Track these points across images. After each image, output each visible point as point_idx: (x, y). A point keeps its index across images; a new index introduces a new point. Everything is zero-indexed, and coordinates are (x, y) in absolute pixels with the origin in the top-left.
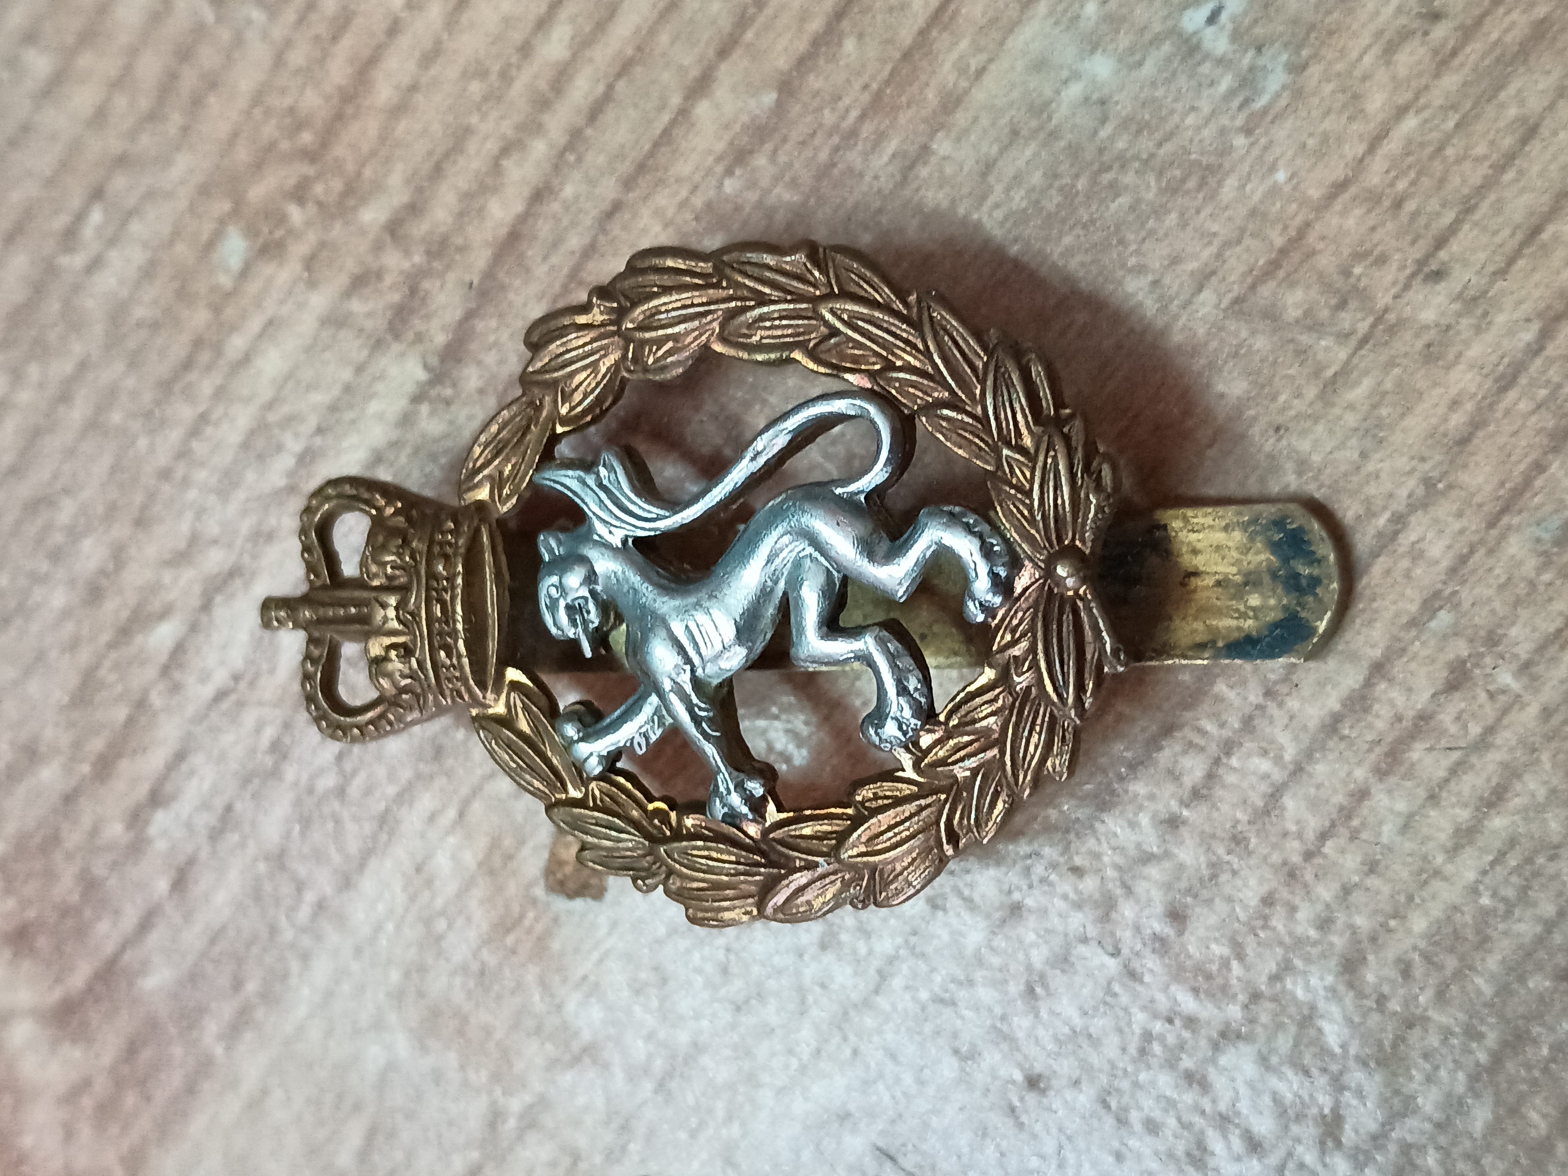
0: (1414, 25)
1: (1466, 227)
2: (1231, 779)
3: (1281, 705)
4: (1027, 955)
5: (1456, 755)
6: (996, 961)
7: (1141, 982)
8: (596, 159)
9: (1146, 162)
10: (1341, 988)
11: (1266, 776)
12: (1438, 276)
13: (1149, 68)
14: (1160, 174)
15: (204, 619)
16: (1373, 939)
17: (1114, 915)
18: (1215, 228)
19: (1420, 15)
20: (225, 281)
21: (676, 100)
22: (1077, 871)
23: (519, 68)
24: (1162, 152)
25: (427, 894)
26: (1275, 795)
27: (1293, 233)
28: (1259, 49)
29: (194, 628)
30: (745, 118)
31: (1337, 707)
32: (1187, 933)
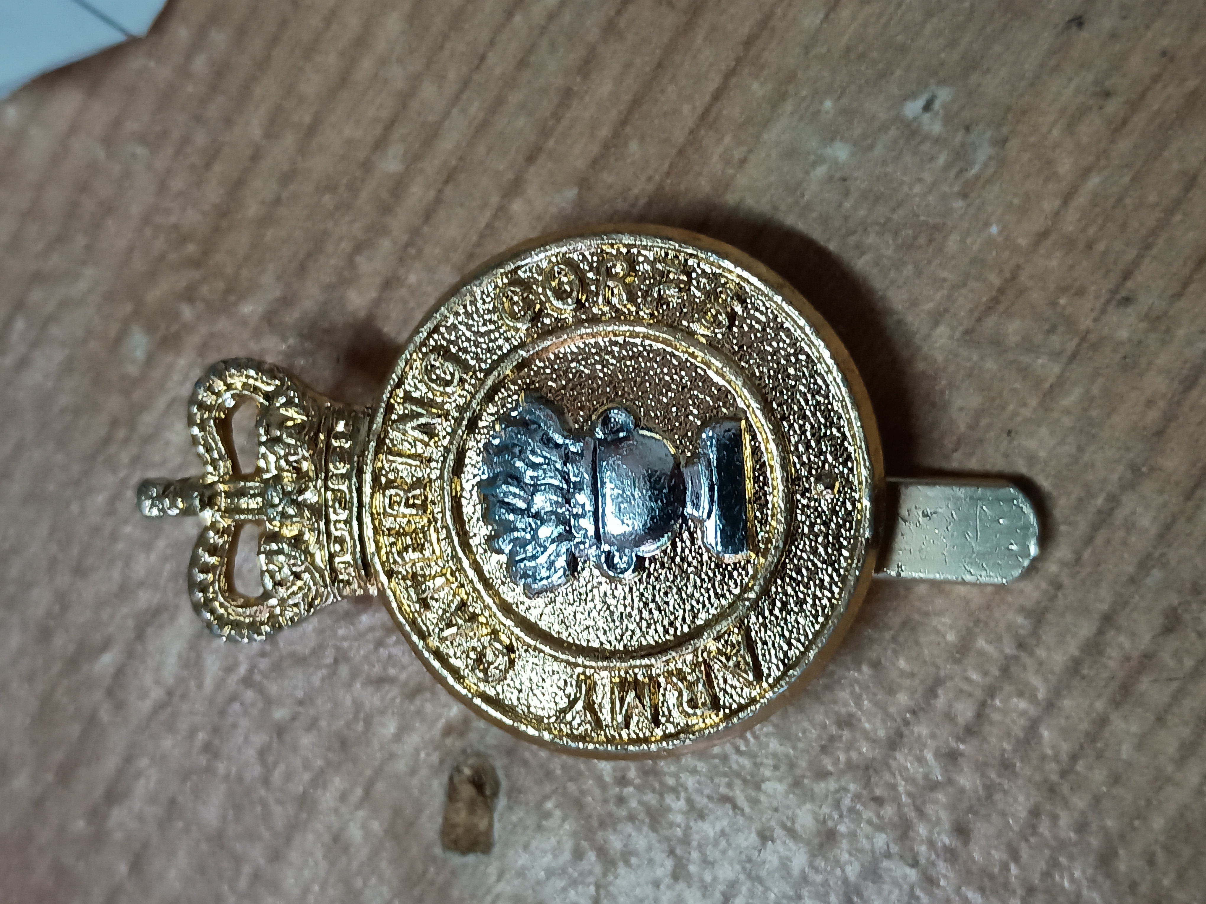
0: (1091, 102)
1: (1147, 261)
2: (996, 717)
3: (1031, 654)
4: (843, 871)
5: (1175, 685)
6: (819, 878)
7: (938, 886)
8: (432, 251)
9: (884, 224)
10: (1100, 879)
11: (1023, 713)
12: (1127, 301)
13: (879, 151)
14: (896, 234)
15: (139, 648)
16: (1122, 837)
17: (911, 834)
18: (945, 274)
19: (1095, 94)
20: (133, 370)
21: (495, 200)
22: (879, 801)
23: (363, 181)
24: (895, 217)
25: (344, 859)
26: (1033, 728)
27: (1008, 275)
28: (967, 129)
29: (130, 654)
30: (553, 210)
31: (1076, 653)
32: (971, 844)
